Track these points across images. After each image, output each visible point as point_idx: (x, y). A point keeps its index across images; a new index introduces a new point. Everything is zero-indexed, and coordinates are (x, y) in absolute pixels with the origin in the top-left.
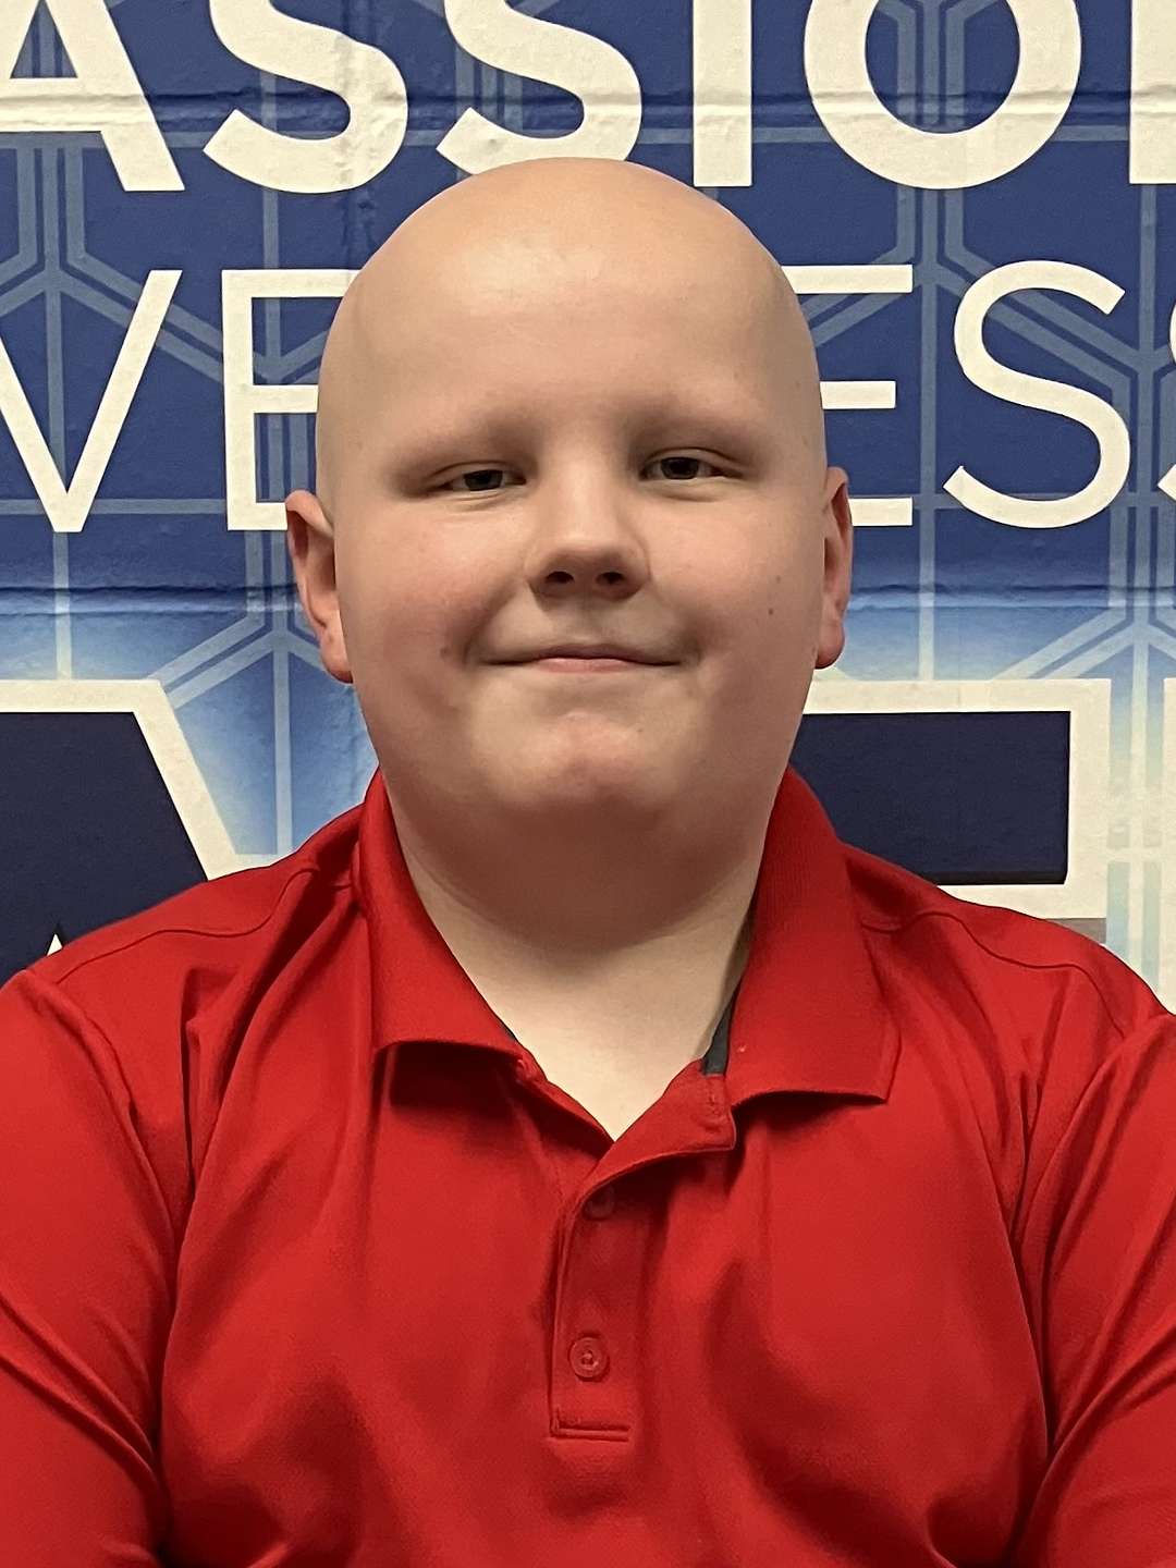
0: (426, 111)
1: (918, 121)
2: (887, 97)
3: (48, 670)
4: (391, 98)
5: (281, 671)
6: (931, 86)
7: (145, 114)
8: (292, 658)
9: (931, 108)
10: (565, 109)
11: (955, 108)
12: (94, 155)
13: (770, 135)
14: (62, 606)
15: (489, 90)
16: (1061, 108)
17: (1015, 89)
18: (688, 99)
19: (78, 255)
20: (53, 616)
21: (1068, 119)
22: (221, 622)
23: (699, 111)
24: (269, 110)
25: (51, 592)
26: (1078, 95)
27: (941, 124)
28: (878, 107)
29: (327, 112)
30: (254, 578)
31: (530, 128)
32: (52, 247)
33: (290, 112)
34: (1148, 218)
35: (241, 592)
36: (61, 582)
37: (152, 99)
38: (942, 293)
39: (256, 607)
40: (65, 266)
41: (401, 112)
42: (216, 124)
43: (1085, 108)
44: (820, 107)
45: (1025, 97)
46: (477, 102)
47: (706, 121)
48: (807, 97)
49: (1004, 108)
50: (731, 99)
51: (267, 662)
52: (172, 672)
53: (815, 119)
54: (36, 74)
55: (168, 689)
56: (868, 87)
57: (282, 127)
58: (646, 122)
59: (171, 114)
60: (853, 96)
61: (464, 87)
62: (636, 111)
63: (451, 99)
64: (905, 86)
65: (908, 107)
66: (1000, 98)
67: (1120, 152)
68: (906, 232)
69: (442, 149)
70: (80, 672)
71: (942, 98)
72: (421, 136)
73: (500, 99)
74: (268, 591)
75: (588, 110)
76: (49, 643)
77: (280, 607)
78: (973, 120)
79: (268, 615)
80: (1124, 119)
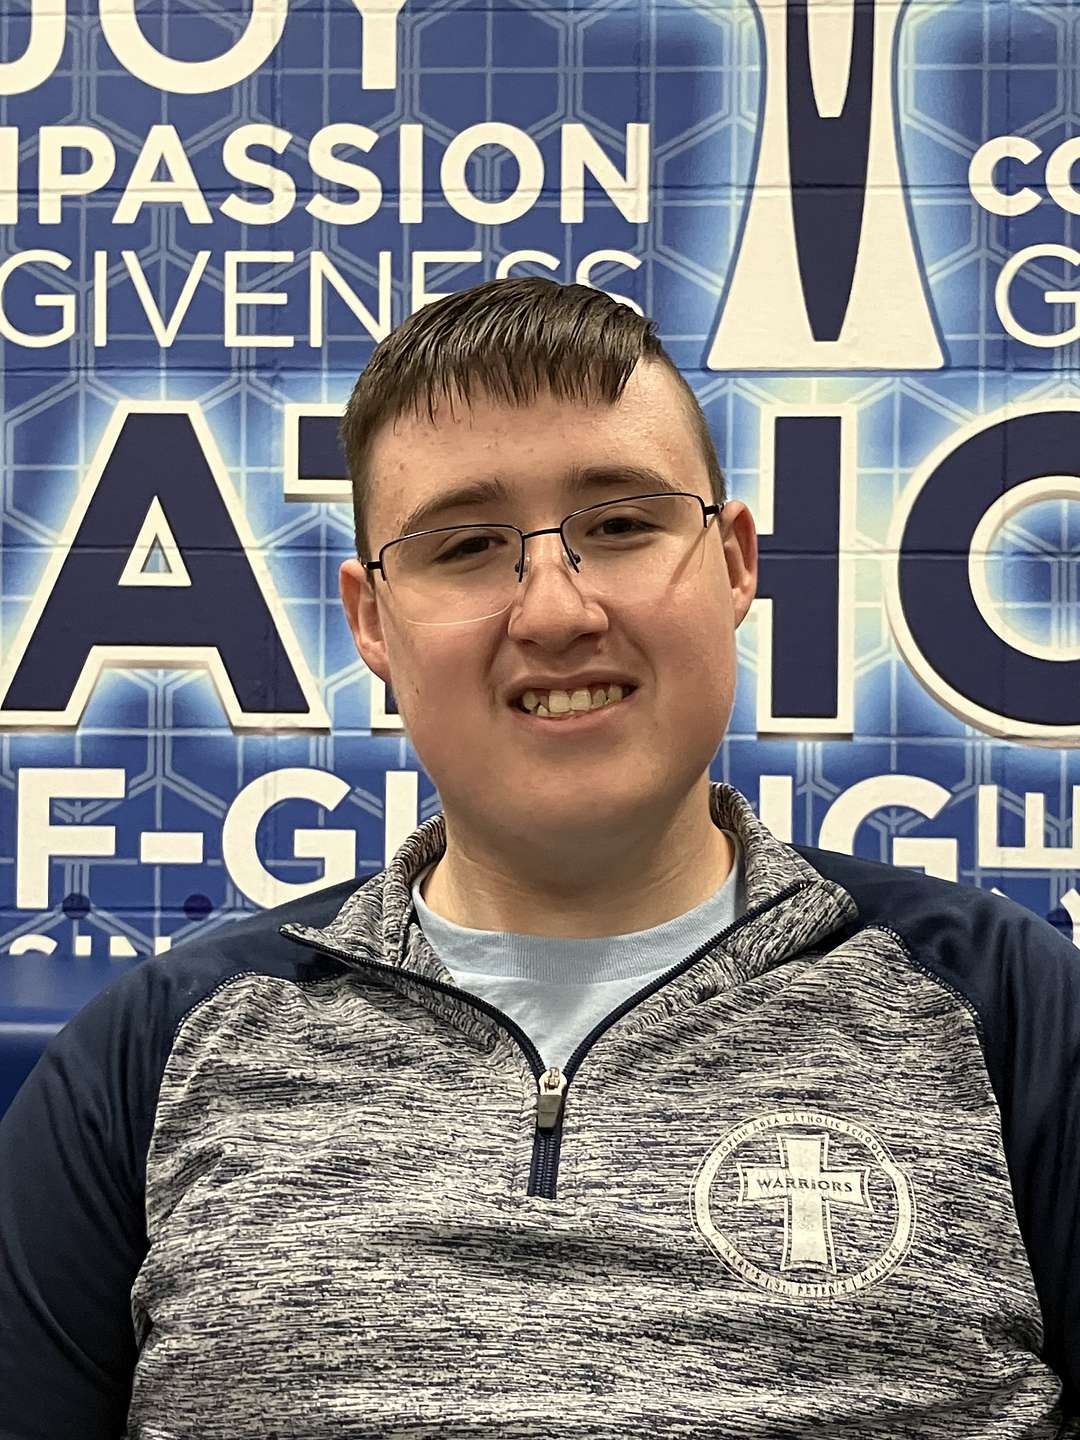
0: (301, 195)
1: (483, 199)
2: (472, 190)
3: (157, 397)
4: (288, 190)
5: (244, 398)
6: (487, 187)
7: (199, 195)
8: (248, 394)
9: (488, 194)
10: (354, 195)
11: (497, 195)
12: (180, 211)
13: (429, 204)
14: (163, 374)
15: (325, 188)
16: (537, 194)
17: (520, 187)
18: (397, 191)
19: (173, 245)
20: (159, 378)
21: (539, 199)
22: (222, 379)
23: (402, 196)
24: (245, 195)
25: (159, 369)
26: (543, 190)
27: (492, 200)
28: (469, 194)
29: (266, 195)
30: (234, 364)
31: (340, 201)
32: (163, 243)
33: (253, 195)
34: (569, 235)
35: (229, 369)
36: (163, 364)
37: (203, 190)
38: (492, 262)
39: (235, 375)
40: (168, 250)
41: (293, 195)
42: (224, 200)
43: (545, 195)
44: (447, 194)
45: (523, 191)
46: (321, 191)
47: (407, 199)
48: (440, 190)
49: (516, 195)
50: (415, 191)
51: (238, 395)
52: (203, 398)
53: (444, 198)
54: (159, 180)
55: (201, 404)
56: (465, 187)
57: (249, 200)
58: (383, 199)
59: (210, 195)
60: (461, 190)
61: (316, 186)
62: (379, 195)
63: (312, 191)
64: (478, 186)
65: (479, 194)
66: (513, 190)
67: (557, 211)
68: (478, 240)
69: (307, 208)
70: (168, 397)
71: (491, 192)
72: (300, 204)
73: (329, 191)
74: (240, 369)
75: (362, 195)
76: (157, 387)
77: (244, 374)
78: (503, 199)
79: (239, 379)
80: (559, 199)
